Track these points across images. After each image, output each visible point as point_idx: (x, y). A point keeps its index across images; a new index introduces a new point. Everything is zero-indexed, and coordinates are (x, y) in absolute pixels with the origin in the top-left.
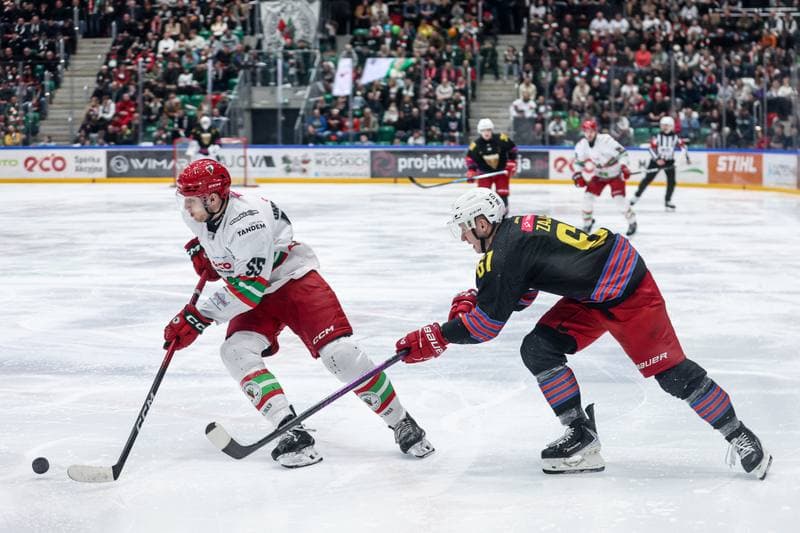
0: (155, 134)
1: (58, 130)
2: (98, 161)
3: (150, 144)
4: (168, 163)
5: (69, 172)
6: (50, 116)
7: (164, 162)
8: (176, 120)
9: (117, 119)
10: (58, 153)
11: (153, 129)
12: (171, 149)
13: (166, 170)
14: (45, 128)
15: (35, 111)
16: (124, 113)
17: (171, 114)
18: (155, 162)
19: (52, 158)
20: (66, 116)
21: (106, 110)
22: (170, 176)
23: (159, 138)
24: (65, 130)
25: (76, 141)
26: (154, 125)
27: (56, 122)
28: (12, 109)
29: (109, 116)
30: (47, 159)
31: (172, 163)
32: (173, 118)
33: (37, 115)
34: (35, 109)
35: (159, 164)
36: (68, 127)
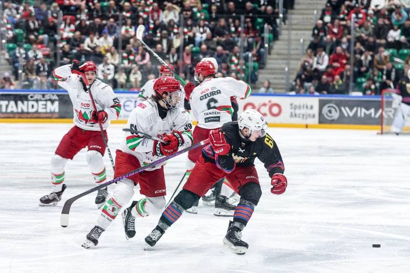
0: (364, 85)
1: (275, 79)
2: (312, 107)
3: (360, 94)
4: (376, 113)
5: (284, 117)
6: (268, 66)
7: (372, 111)
8: (385, 72)
9: (330, 70)
10: (275, 100)
11: (363, 80)
12: (380, 99)
13: (374, 118)
14: (262, 76)
15: (254, 61)
16: (336, 64)
17: (380, 67)
18: (364, 110)
19: (269, 105)
20: (283, 66)
21: (320, 61)
22: (377, 124)
23: (369, 88)
24: (282, 79)
25: (292, 89)
26: (364, 77)
27: (273, 71)
28: (234, 58)
29: (322, 67)
30: (265, 105)
31: (380, 111)
32: (382, 70)
33: (256, 65)
34: (255, 59)
35: (368, 113)
36: (284, 76)
